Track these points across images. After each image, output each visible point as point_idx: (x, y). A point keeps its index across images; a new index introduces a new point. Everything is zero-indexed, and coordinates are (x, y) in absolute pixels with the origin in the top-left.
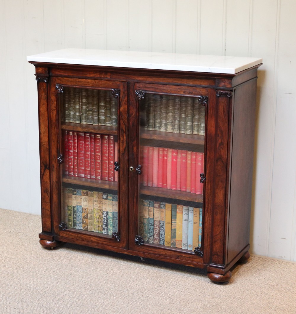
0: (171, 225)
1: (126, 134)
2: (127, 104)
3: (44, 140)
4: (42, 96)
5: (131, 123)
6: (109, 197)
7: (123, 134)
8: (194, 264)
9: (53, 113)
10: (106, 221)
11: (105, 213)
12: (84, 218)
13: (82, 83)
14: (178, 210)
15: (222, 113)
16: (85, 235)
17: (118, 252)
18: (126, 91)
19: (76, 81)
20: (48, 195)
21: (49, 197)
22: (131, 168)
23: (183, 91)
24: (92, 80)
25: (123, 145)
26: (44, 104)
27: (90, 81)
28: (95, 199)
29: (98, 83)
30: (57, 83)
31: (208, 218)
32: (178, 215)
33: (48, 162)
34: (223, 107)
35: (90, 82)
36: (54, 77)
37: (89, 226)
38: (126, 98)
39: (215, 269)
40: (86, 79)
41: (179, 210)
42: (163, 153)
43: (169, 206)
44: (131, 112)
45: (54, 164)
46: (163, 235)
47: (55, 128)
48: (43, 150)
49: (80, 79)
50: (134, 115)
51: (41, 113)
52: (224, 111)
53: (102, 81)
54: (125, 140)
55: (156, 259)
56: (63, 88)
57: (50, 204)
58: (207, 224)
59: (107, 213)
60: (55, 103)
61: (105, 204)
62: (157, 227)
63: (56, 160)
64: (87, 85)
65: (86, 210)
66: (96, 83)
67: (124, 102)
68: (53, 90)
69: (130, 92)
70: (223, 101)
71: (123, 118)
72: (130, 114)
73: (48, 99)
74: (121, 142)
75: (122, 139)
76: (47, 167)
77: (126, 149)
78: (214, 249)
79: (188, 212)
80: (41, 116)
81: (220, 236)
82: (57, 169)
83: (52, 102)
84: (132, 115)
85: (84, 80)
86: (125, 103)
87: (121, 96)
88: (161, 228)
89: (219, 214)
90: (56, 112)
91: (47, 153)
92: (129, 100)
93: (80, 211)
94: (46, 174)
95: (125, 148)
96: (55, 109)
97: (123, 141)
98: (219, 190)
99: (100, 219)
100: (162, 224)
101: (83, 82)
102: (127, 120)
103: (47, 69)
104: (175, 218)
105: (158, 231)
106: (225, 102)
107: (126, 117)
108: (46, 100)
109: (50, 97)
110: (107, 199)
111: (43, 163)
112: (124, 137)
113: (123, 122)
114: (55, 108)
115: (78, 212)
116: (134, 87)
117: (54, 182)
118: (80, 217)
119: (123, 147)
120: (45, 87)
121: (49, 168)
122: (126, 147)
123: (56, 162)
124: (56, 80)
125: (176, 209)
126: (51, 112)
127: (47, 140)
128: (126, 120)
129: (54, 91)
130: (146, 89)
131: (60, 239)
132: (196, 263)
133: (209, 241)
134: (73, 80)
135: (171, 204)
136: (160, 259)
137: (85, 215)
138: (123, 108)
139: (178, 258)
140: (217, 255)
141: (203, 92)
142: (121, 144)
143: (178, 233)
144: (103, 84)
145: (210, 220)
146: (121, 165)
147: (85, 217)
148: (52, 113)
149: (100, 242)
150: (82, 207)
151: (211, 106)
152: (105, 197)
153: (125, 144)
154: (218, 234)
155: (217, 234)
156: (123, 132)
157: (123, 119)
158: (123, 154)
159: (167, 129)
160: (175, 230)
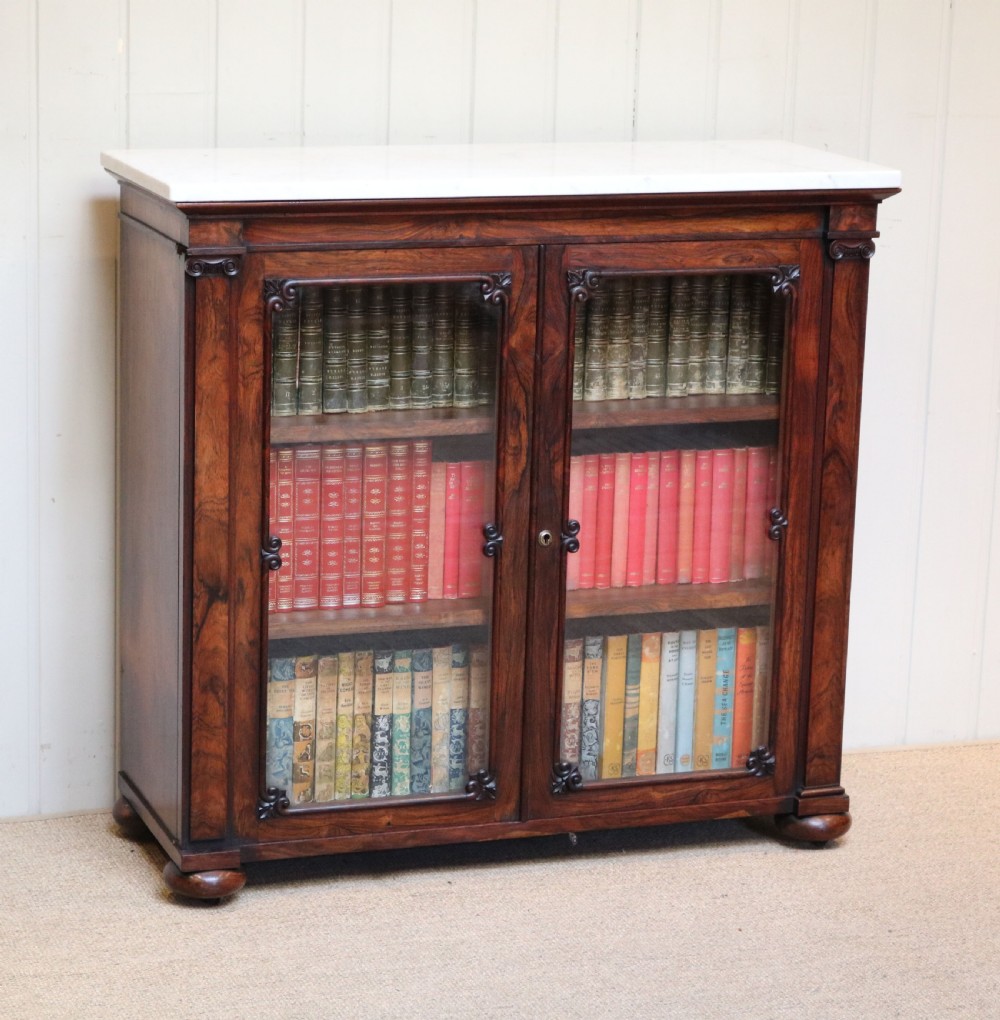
0: (623, 704)
1: (527, 422)
2: (537, 322)
3: (211, 494)
4: (209, 331)
5: (547, 382)
6: (398, 663)
7: (518, 425)
8: (747, 808)
9: (246, 386)
10: (386, 751)
11: (383, 724)
12: (304, 758)
13: (370, 265)
14: (646, 651)
15: (844, 309)
16: (360, 814)
17: (490, 839)
18: (532, 276)
19: (347, 260)
20: (218, 698)
21: (222, 704)
22: (546, 537)
23: (723, 256)
24: (407, 251)
25: (516, 462)
26: (215, 357)
27: (399, 254)
28: (345, 681)
29: (430, 258)
30: (269, 273)
31: (791, 646)
32: (647, 669)
33: (224, 573)
34: (845, 294)
35: (400, 259)
36: (258, 255)
37: (320, 782)
38: (532, 302)
39: (822, 802)
40: (385, 248)
41: (651, 651)
42: (600, 469)
43: (617, 643)
44: (548, 345)
45: (248, 577)
46: (594, 747)
47: (252, 444)
48: (202, 533)
49: (364, 252)
50: (557, 353)
51: (199, 396)
52: (848, 304)
53: (447, 249)
54: (525, 444)
55: (625, 825)
56: (292, 290)
57: (226, 730)
58: (787, 667)
59: (391, 719)
60: (259, 348)
61: (387, 689)
62: (576, 726)
63: (256, 559)
64: (388, 269)
65: (309, 727)
66: (423, 261)
67: (525, 314)
68: (252, 300)
69: (547, 277)
70: (844, 273)
71: (519, 369)
72: (544, 353)
73: (231, 339)
74: (510, 451)
75: (512, 442)
76: (221, 594)
77: (528, 474)
78: (813, 741)
79: (679, 651)
80: (201, 404)
81: (832, 695)
82: (255, 592)
83: (245, 348)
84: (551, 355)
85: (378, 254)
86: (527, 319)
87: (516, 293)
88: (589, 724)
89: (827, 627)
90: (260, 381)
91: (222, 539)
92: (540, 306)
93: (287, 739)
94: (215, 622)
95: (524, 471)
96: (257, 372)
97: (515, 448)
98: (830, 552)
99: (362, 749)
100: (592, 712)
101: (372, 261)
102: (535, 375)
103: (238, 226)
104: (637, 679)
105: (577, 737)
106: (853, 276)
107: (532, 366)
108: (222, 343)
109: (238, 331)
110: (392, 669)
111: (201, 581)
112: (520, 435)
113: (521, 384)
114: (255, 370)
115: (281, 744)
116: (561, 261)
117: (241, 644)
118: (285, 761)
119: (515, 469)
120: (220, 296)
121: (226, 598)
122: (526, 468)
123: (251, 570)
124: (263, 266)
125: (641, 649)
126: (240, 385)
127: (222, 491)
128: (531, 375)
129: (257, 307)
130: (602, 262)
131: (264, 853)
132: (752, 802)
133: (791, 720)
134: (333, 257)
135: (626, 637)
136: (638, 821)
137: (307, 749)
138: (519, 338)
139: (694, 801)
140: (821, 756)
141: (785, 252)
142: (509, 459)
143: (645, 725)
144: (451, 261)
145: (796, 652)
146: (510, 531)
147: (305, 754)
148: (242, 389)
149: (420, 821)
150: (297, 718)
151: (807, 294)
152: (384, 663)
153: (524, 459)
154: (826, 690)
155: (822, 689)
156: (519, 416)
157: (517, 374)
158: (519, 491)
159: (608, 390)
160: (636, 718)
